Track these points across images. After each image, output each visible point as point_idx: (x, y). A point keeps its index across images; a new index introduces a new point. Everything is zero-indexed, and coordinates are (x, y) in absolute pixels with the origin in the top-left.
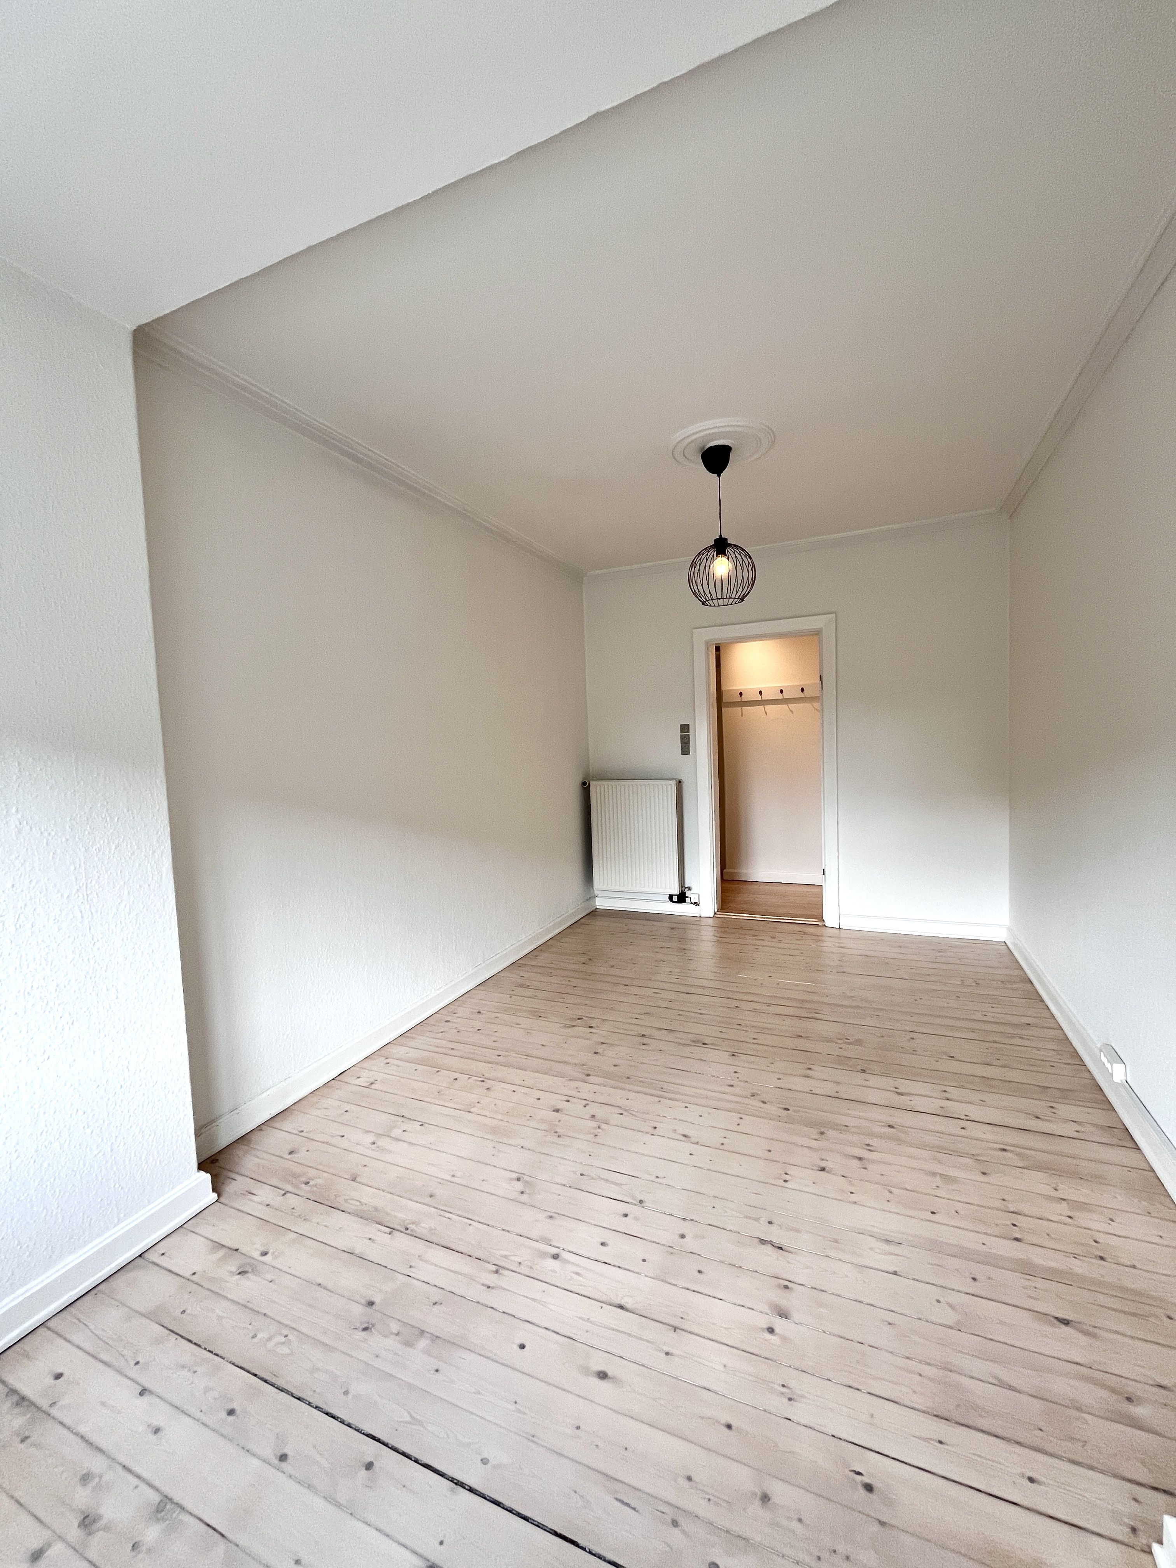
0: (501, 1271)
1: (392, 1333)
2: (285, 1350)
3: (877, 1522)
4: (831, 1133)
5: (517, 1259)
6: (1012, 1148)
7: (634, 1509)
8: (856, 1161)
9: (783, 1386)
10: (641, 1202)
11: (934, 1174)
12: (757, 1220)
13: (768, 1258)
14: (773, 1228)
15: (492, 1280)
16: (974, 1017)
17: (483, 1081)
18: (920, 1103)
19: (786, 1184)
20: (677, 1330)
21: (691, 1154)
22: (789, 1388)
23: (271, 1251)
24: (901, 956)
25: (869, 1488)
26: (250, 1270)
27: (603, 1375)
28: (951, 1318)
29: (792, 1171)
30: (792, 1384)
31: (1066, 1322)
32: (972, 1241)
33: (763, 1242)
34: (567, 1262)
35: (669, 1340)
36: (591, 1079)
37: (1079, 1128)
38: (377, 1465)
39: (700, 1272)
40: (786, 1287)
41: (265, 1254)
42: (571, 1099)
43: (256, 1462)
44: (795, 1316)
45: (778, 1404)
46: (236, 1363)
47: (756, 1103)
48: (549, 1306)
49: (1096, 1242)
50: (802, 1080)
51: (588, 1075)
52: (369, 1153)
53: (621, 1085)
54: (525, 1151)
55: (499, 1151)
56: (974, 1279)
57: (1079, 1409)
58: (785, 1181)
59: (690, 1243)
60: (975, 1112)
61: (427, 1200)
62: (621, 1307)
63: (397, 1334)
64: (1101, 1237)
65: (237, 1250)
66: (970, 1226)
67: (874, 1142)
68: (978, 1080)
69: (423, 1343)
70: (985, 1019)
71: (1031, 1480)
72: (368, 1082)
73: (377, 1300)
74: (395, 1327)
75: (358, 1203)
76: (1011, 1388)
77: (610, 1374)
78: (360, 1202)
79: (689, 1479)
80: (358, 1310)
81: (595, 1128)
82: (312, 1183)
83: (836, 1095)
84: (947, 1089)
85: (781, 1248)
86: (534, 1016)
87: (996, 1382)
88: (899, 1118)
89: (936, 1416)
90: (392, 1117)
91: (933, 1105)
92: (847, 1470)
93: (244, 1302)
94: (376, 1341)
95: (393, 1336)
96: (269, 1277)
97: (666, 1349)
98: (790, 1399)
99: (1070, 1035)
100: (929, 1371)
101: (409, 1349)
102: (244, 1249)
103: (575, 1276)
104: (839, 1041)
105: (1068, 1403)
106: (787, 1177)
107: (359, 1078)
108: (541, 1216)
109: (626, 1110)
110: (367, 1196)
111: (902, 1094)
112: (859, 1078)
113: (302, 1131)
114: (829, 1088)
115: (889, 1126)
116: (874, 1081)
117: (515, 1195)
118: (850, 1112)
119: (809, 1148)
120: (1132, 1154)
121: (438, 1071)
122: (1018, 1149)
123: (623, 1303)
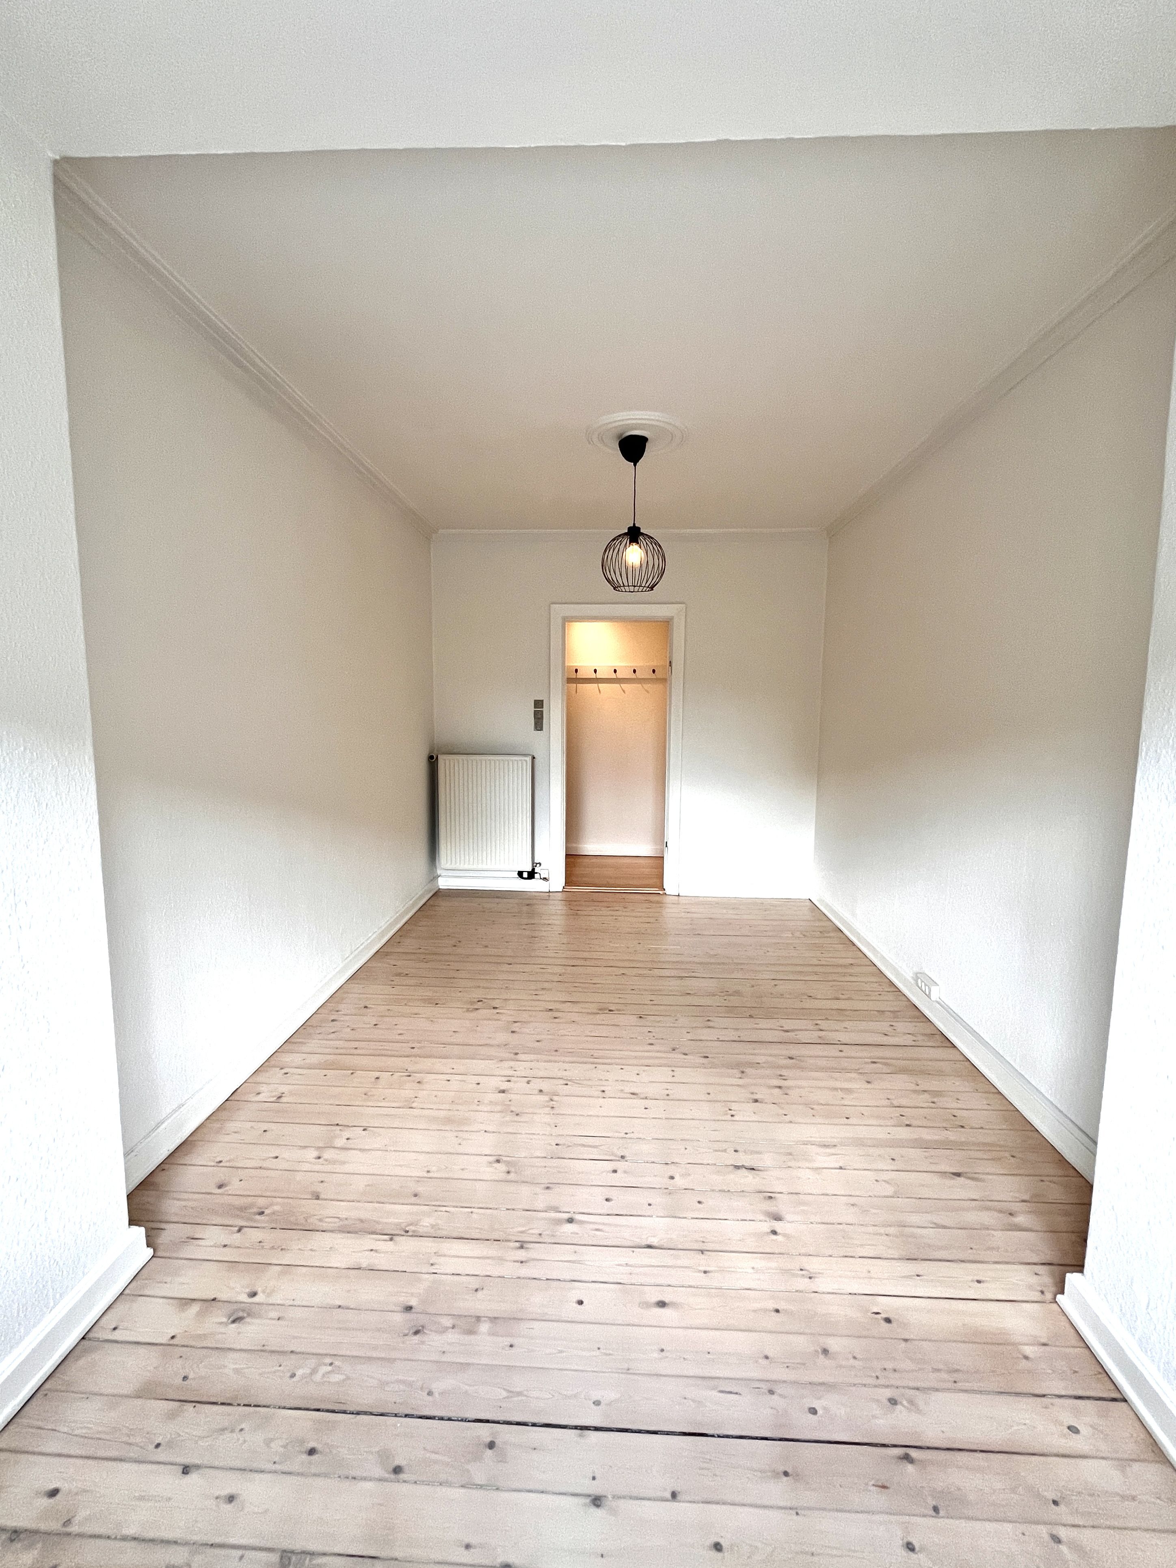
0: (525, 1245)
1: (447, 1328)
2: (337, 1378)
3: (901, 1341)
4: (748, 1071)
5: (537, 1232)
6: (880, 1060)
7: (736, 1393)
8: (777, 1090)
9: (801, 1270)
10: (623, 1157)
11: (836, 1089)
12: (725, 1151)
13: (747, 1180)
14: (741, 1154)
15: (521, 1254)
16: (811, 963)
17: (410, 1076)
18: (804, 1036)
19: (733, 1118)
20: (705, 1252)
21: (646, 1108)
22: (805, 1270)
23: (260, 1289)
24: (736, 917)
25: (888, 1320)
26: (245, 1315)
27: (662, 1304)
28: (890, 1190)
29: (734, 1106)
30: (807, 1267)
31: (958, 1175)
32: (880, 1133)
33: (737, 1167)
34: (582, 1222)
35: (703, 1262)
36: (521, 1057)
37: (915, 1038)
38: (497, 1441)
39: (699, 1202)
40: (771, 1198)
41: (254, 1294)
42: (512, 1079)
43: (369, 1485)
44: (788, 1217)
45: (803, 1283)
46: (288, 1406)
47: (677, 1056)
48: (586, 1262)
49: (954, 1116)
50: (706, 1031)
51: (516, 1054)
52: (317, 1168)
53: (552, 1058)
54: (489, 1134)
55: (464, 1139)
56: (893, 1159)
57: (988, 1229)
58: (732, 1116)
59: (679, 1181)
60: (844, 1037)
61: (413, 1200)
62: (650, 1247)
63: (453, 1327)
64: (956, 1112)
65: (214, 1300)
66: (874, 1122)
67: (784, 1072)
68: (834, 1012)
69: (484, 1327)
70: (820, 963)
71: (979, 1282)
72: (273, 1097)
73: (413, 1302)
74: (447, 1322)
75: (337, 1220)
76: (944, 1227)
77: (667, 1301)
78: (338, 1218)
79: (767, 1357)
80: (399, 1318)
81: (547, 1101)
82: (267, 1212)
83: (738, 1039)
84: (819, 1022)
85: (753, 1169)
86: (431, 1003)
87: (934, 1226)
88: (794, 1050)
89: (908, 1259)
90: (325, 1128)
91: (813, 1036)
92: (869, 1314)
93: (260, 1348)
94: (434, 1341)
95: (450, 1330)
96: (274, 1314)
97: (703, 1269)
98: (810, 1278)
99: (883, 969)
100: (891, 1230)
101: (472, 1337)
102: (223, 1296)
103: (598, 1233)
104: (722, 994)
105: (979, 1227)
106: (732, 1112)
107: (259, 1093)
108: (538, 1189)
109: (570, 1080)
110: (344, 1210)
111: (787, 1031)
112: (749, 1023)
113: (221, 1162)
114: (732, 1035)
115: (790, 1058)
116: (764, 1024)
117: (503, 1176)
118: (755, 1051)
119: (738, 1085)
120: (951, 1050)
121: (352, 1073)
122: (883, 1061)
123: (648, 1243)
